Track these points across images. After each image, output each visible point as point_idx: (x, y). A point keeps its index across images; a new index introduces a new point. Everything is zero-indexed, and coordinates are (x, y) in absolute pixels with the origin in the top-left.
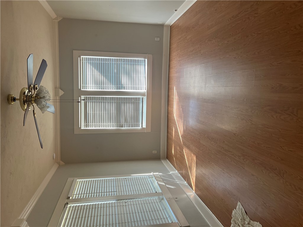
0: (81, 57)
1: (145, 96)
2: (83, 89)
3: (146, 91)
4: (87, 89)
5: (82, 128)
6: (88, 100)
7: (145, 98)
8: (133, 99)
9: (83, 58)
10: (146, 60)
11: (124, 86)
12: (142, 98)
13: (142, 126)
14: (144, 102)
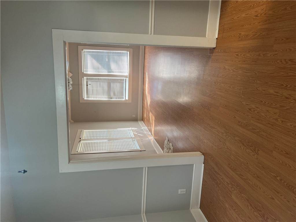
0: (84, 50)
1: (127, 78)
2: (85, 72)
3: (128, 74)
4: (88, 72)
5: (85, 99)
6: (89, 80)
7: (127, 79)
8: (119, 80)
9: (85, 51)
10: (128, 52)
11: (113, 70)
12: (126, 79)
13: (125, 99)
14: (127, 82)
